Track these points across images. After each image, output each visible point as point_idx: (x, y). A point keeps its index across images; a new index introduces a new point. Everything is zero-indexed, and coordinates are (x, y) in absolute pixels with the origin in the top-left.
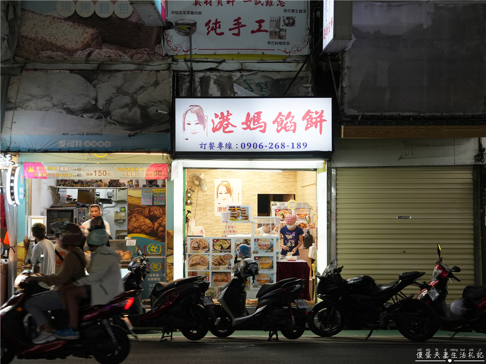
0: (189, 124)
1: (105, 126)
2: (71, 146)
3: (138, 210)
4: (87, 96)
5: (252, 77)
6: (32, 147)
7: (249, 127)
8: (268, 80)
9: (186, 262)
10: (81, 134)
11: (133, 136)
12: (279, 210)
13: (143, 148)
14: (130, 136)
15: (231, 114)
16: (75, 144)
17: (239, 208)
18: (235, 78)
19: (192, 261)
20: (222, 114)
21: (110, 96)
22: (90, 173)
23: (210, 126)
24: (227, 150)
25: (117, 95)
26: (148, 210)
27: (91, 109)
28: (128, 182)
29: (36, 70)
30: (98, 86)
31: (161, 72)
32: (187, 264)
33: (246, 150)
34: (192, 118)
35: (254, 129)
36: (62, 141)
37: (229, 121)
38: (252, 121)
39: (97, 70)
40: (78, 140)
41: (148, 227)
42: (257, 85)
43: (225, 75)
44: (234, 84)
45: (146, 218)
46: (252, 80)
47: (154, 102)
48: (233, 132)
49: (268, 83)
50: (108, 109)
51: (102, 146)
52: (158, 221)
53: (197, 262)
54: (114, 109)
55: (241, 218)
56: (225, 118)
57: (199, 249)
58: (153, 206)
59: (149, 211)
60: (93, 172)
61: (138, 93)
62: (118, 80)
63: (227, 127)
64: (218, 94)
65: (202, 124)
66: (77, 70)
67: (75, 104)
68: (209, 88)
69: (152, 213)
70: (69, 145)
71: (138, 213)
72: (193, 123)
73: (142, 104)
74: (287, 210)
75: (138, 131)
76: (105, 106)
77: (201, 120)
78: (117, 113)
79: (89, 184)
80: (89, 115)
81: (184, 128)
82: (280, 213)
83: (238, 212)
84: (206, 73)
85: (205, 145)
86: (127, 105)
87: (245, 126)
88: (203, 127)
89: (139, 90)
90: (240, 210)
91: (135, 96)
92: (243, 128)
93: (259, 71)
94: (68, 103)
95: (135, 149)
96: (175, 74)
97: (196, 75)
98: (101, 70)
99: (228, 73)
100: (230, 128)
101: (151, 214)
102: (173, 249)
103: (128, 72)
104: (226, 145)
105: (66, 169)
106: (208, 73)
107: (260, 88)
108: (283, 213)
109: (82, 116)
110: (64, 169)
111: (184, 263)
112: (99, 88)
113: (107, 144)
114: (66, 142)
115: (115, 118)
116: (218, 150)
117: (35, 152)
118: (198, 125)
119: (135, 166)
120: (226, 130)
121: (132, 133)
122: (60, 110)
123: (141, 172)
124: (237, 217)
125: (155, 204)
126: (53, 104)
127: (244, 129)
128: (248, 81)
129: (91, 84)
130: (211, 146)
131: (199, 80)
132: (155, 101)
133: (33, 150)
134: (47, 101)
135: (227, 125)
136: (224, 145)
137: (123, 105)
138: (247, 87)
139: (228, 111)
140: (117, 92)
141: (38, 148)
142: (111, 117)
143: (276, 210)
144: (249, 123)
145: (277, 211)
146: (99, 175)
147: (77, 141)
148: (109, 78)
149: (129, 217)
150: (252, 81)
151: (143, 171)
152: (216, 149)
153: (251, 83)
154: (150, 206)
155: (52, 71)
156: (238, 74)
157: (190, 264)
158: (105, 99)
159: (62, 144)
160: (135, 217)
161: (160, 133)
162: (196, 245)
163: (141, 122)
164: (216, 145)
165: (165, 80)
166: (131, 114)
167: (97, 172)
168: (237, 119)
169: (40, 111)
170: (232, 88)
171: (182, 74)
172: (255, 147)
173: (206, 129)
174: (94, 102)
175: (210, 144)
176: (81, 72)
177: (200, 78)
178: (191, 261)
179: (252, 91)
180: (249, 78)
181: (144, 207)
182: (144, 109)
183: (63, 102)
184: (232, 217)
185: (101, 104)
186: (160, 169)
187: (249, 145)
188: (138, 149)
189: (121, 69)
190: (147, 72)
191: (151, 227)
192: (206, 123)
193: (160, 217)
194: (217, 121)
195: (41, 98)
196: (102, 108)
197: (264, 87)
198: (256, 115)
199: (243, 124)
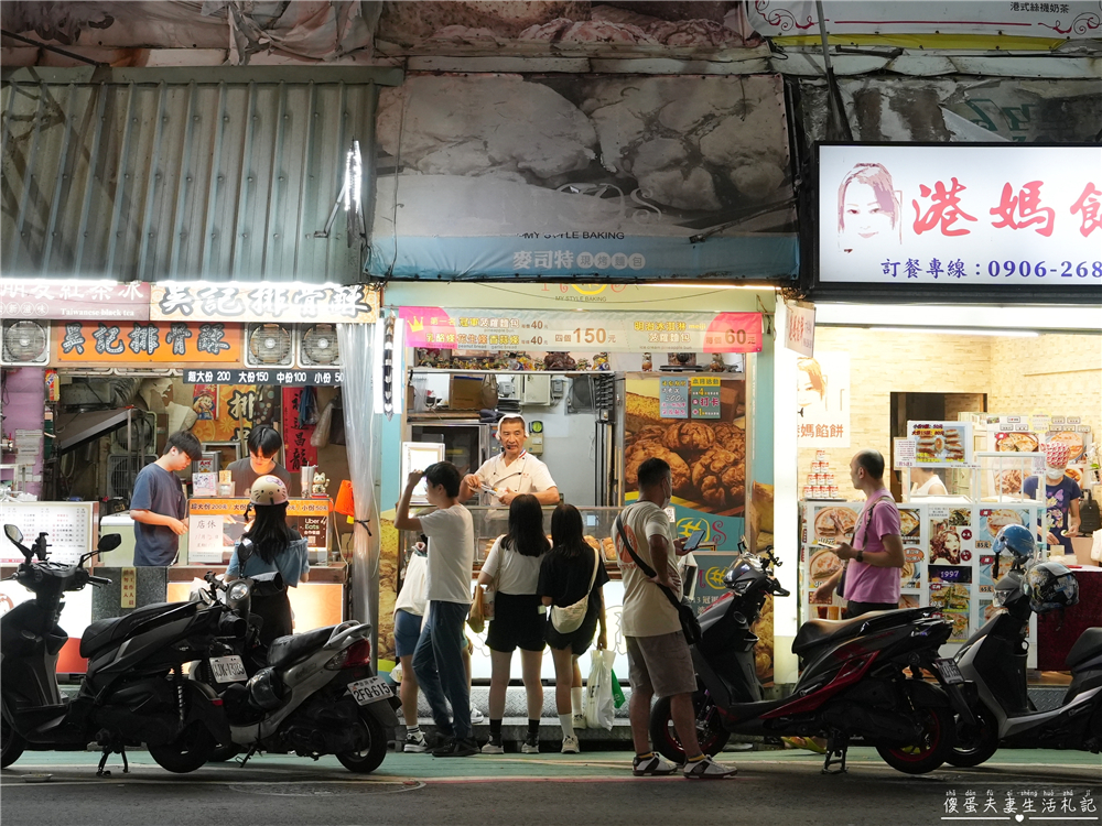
0: (855, 212)
1: (628, 215)
2: (544, 265)
3: (650, 431)
4: (574, 138)
5: (987, 93)
6: (447, 268)
7: (1008, 221)
8: (1028, 100)
9: (804, 566)
10: (570, 234)
11: (702, 240)
12: (1007, 435)
13: (726, 273)
14: (693, 240)
15: (963, 188)
16: (554, 260)
17: (940, 430)
18: (943, 96)
19: (820, 565)
20: (939, 185)
21: (631, 138)
22: (564, 333)
23: (907, 216)
24: (953, 280)
25: (648, 135)
26: (676, 432)
27: (586, 173)
28: (595, 358)
29: (438, 73)
30: (598, 113)
31: (753, 78)
32: (807, 571)
33: (1002, 278)
34: (862, 195)
35: (1022, 225)
36: (523, 253)
37: (958, 204)
38: (1016, 206)
39: (591, 73)
40: (563, 251)
41: (677, 475)
42: (1001, 113)
43: (916, 87)
44: (943, 109)
45: (671, 450)
46: (989, 100)
47: (745, 156)
48: (967, 232)
49: (1031, 109)
50: (630, 172)
51: (622, 267)
52: (702, 460)
53: (831, 568)
54: (646, 173)
55: (944, 454)
56: (948, 197)
57: (836, 534)
58: (690, 419)
59: (680, 435)
60: (571, 333)
61: (700, 132)
62: (646, 98)
63: (953, 219)
64: (906, 136)
65: (887, 211)
66: (540, 73)
67: (545, 159)
68: (879, 119)
69: (687, 438)
70: (541, 262)
71: (652, 438)
72: (864, 209)
73: (713, 158)
74: (1026, 434)
75: (717, 228)
76: (622, 164)
77: (885, 200)
78: (654, 183)
79: (497, 361)
80: (584, 186)
81: (841, 223)
82: (1009, 442)
83: (938, 439)
84: (868, 82)
85: (895, 265)
86: (676, 163)
87: (999, 218)
88: (889, 219)
89: (702, 124)
90: (942, 433)
91: (693, 137)
92: (994, 224)
93: (1004, 78)
94: (528, 158)
95: (707, 275)
96: (789, 83)
97: (843, 86)
98: (602, 74)
99: (923, 81)
100: (960, 223)
101: (685, 442)
102: (772, 533)
103: (669, 79)
104: (950, 267)
105: (505, 323)
106: (873, 83)
107: (1010, 121)
108: (1015, 442)
109: (568, 190)
110: (499, 323)
111: (798, 570)
112: (601, 118)
113: (635, 262)
114: (533, 256)
115: (651, 195)
116: (930, 279)
117: (454, 281)
118: (878, 214)
119: (679, 318)
120: (949, 228)
121: (699, 233)
122: (510, 174)
123: (692, 334)
124: (936, 451)
125: (694, 415)
126: (491, 159)
127: (997, 225)
128: (978, 104)
129: (578, 107)
130: (912, 267)
131: (852, 100)
132: (746, 151)
133: (449, 276)
134: (476, 150)
135: (953, 214)
136: (944, 267)
137: (666, 161)
138: (979, 118)
139: (954, 180)
140: (648, 129)
141: (462, 270)
142: (639, 193)
143: (997, 436)
144: (1008, 211)
145: (1001, 436)
146: (586, 340)
147: (559, 254)
148: (622, 94)
149: (630, 447)
150: (989, 104)
151: (699, 330)
152: (924, 277)
153: (987, 109)
154: (680, 420)
155: (479, 77)
156: (950, 87)
157: (813, 573)
158: (619, 147)
159: (522, 261)
160: (644, 449)
161: (769, 234)
162: (830, 524)
163: (716, 205)
164: (925, 265)
165: (765, 97)
166: (688, 185)
167: (583, 333)
168: (979, 198)
169: (460, 177)
170: (938, 120)
171: (805, 85)
172: (1025, 272)
173: (897, 224)
174: (592, 156)
175: (909, 263)
176: (550, 78)
177: (854, 95)
178: (815, 564)
179: (992, 128)
180: (978, 94)
181: (665, 424)
182: (720, 171)
183: (514, 154)
184: (921, 451)
185: (610, 160)
186: (743, 326)
187: (1009, 266)
188: (714, 274)
189: (648, 71)
190: (716, 78)
191: (684, 475)
192: (897, 207)
193: (708, 450)
194: (926, 204)
195: (460, 143)
196: (614, 170)
197: (1021, 118)
198: (1027, 191)
199: (993, 211)
